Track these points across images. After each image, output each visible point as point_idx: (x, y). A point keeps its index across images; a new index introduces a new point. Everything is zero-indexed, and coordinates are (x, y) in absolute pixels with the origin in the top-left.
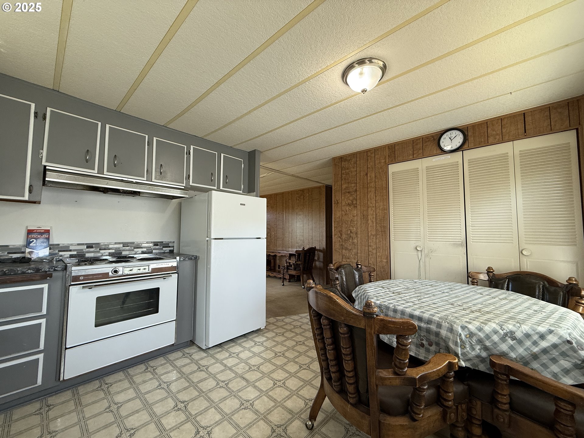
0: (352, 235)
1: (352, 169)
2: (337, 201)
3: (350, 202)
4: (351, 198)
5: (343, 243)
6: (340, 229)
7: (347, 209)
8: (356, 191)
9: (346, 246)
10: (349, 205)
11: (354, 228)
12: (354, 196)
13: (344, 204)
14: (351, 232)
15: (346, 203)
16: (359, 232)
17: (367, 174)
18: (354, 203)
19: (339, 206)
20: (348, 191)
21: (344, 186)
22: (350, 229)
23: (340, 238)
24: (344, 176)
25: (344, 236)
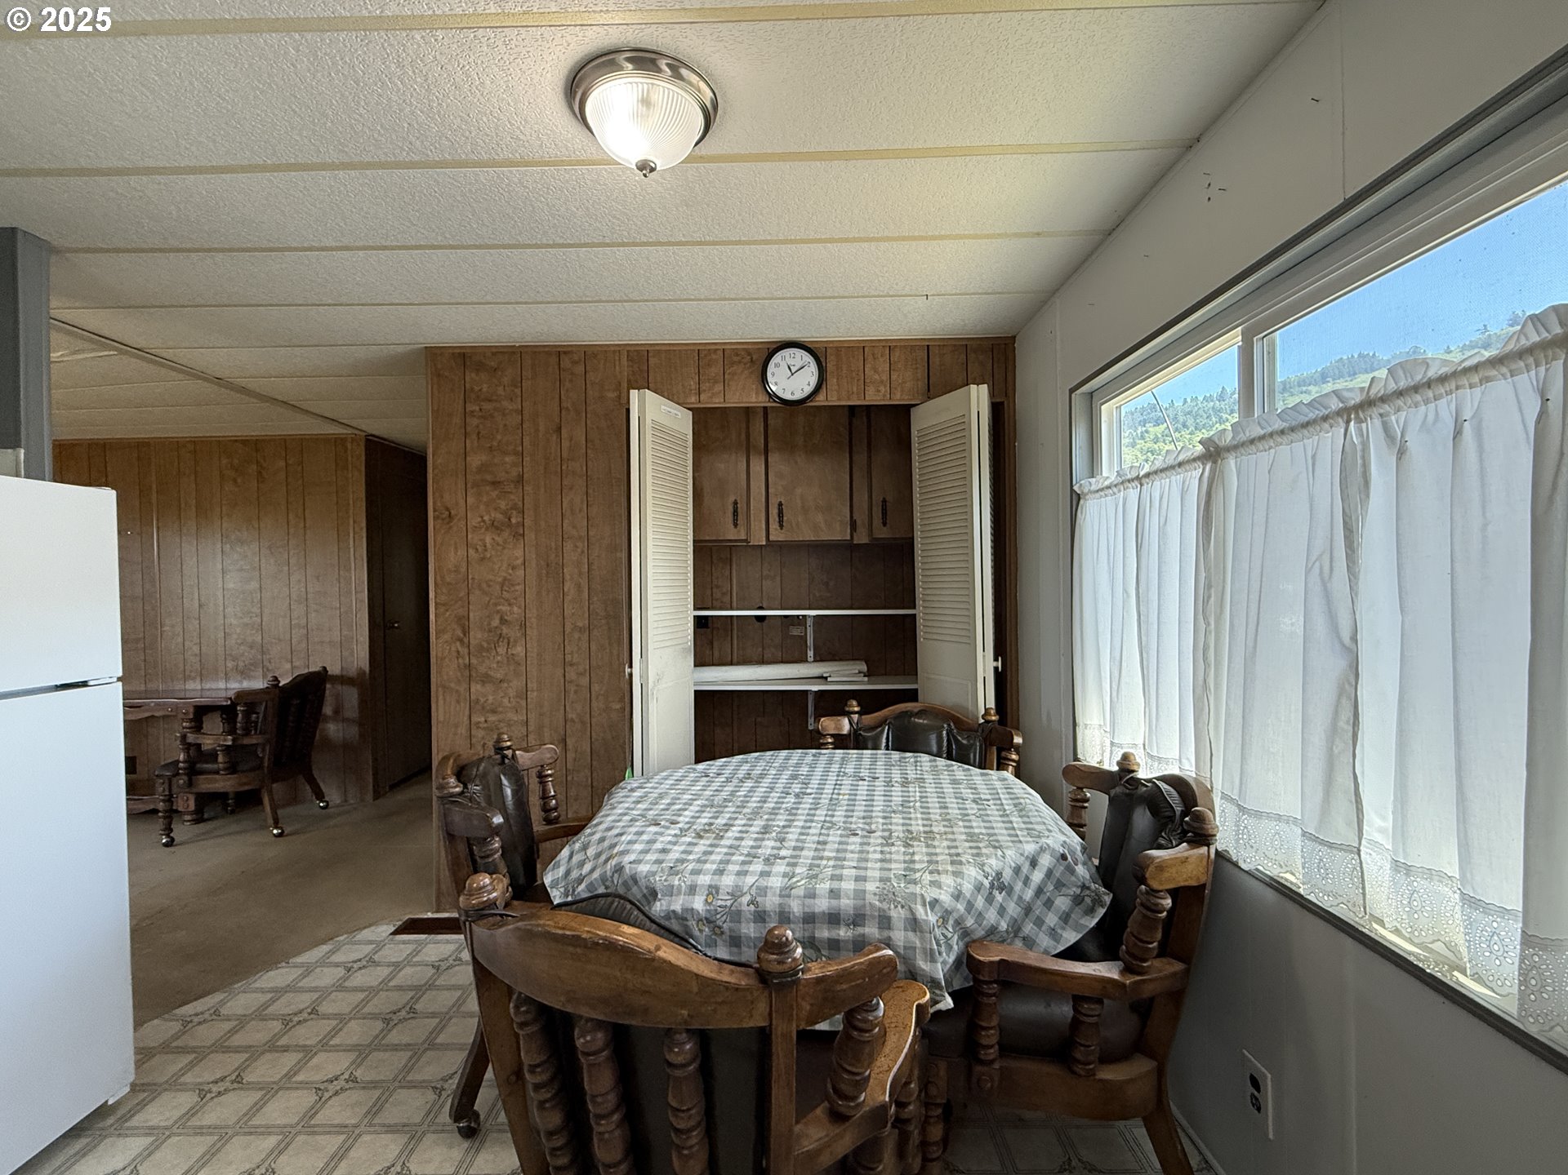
0: (505, 630)
1: (505, 404)
2: (447, 509)
3: (499, 516)
4: (503, 504)
5: (474, 661)
6: (462, 612)
7: (488, 540)
8: (520, 480)
9: (482, 669)
10: (494, 526)
11: (515, 609)
12: (512, 497)
13: (474, 521)
14: (503, 621)
15: (484, 521)
16: (534, 620)
17: (559, 429)
18: (514, 521)
19: (455, 529)
20: (489, 477)
21: (475, 461)
22: (498, 612)
23: (461, 641)
24: (474, 422)
25: (476, 636)
